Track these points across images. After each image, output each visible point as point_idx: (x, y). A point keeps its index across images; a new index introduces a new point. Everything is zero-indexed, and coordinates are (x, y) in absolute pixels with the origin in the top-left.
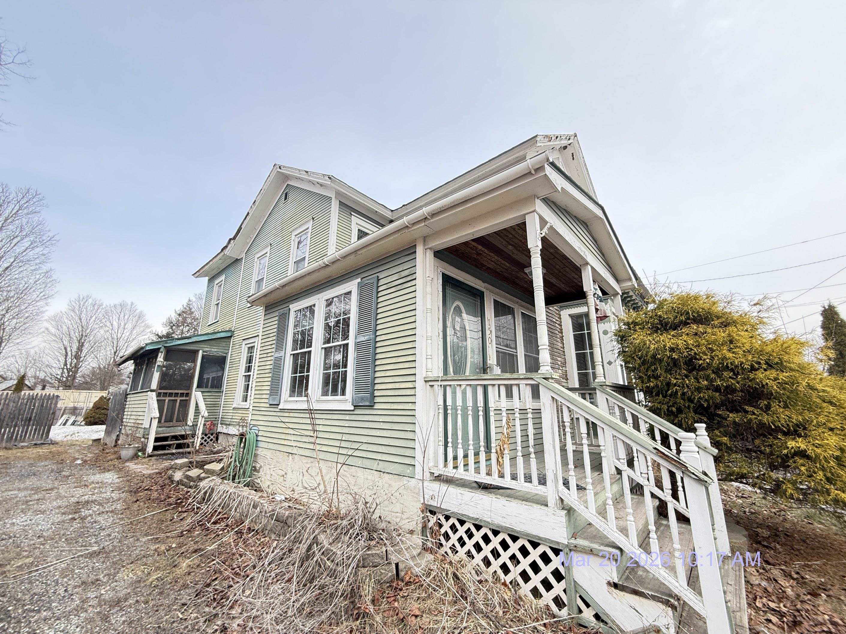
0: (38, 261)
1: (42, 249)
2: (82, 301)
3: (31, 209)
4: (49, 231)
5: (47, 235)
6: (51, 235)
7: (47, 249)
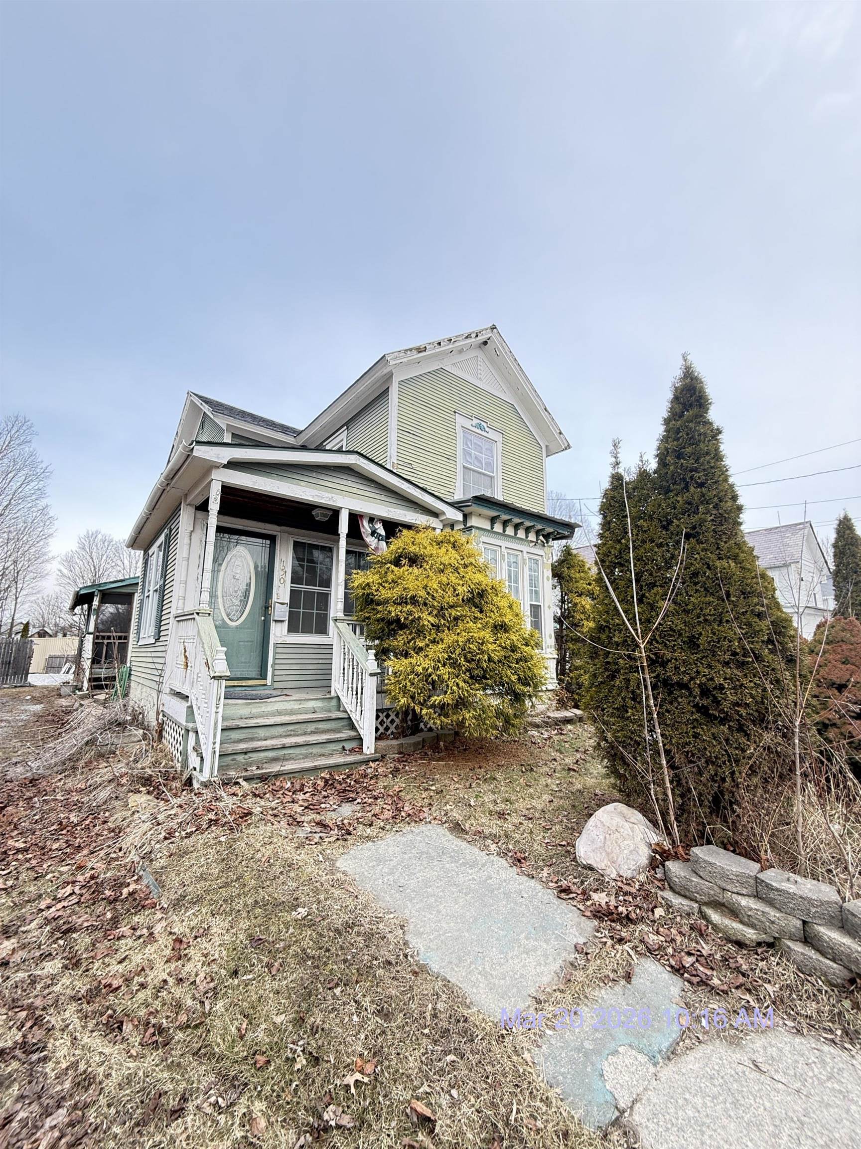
0: (34, 497)
1: (36, 483)
2: (91, 537)
3: (22, 439)
4: (42, 462)
5: (40, 466)
6: (44, 465)
7: (41, 482)
